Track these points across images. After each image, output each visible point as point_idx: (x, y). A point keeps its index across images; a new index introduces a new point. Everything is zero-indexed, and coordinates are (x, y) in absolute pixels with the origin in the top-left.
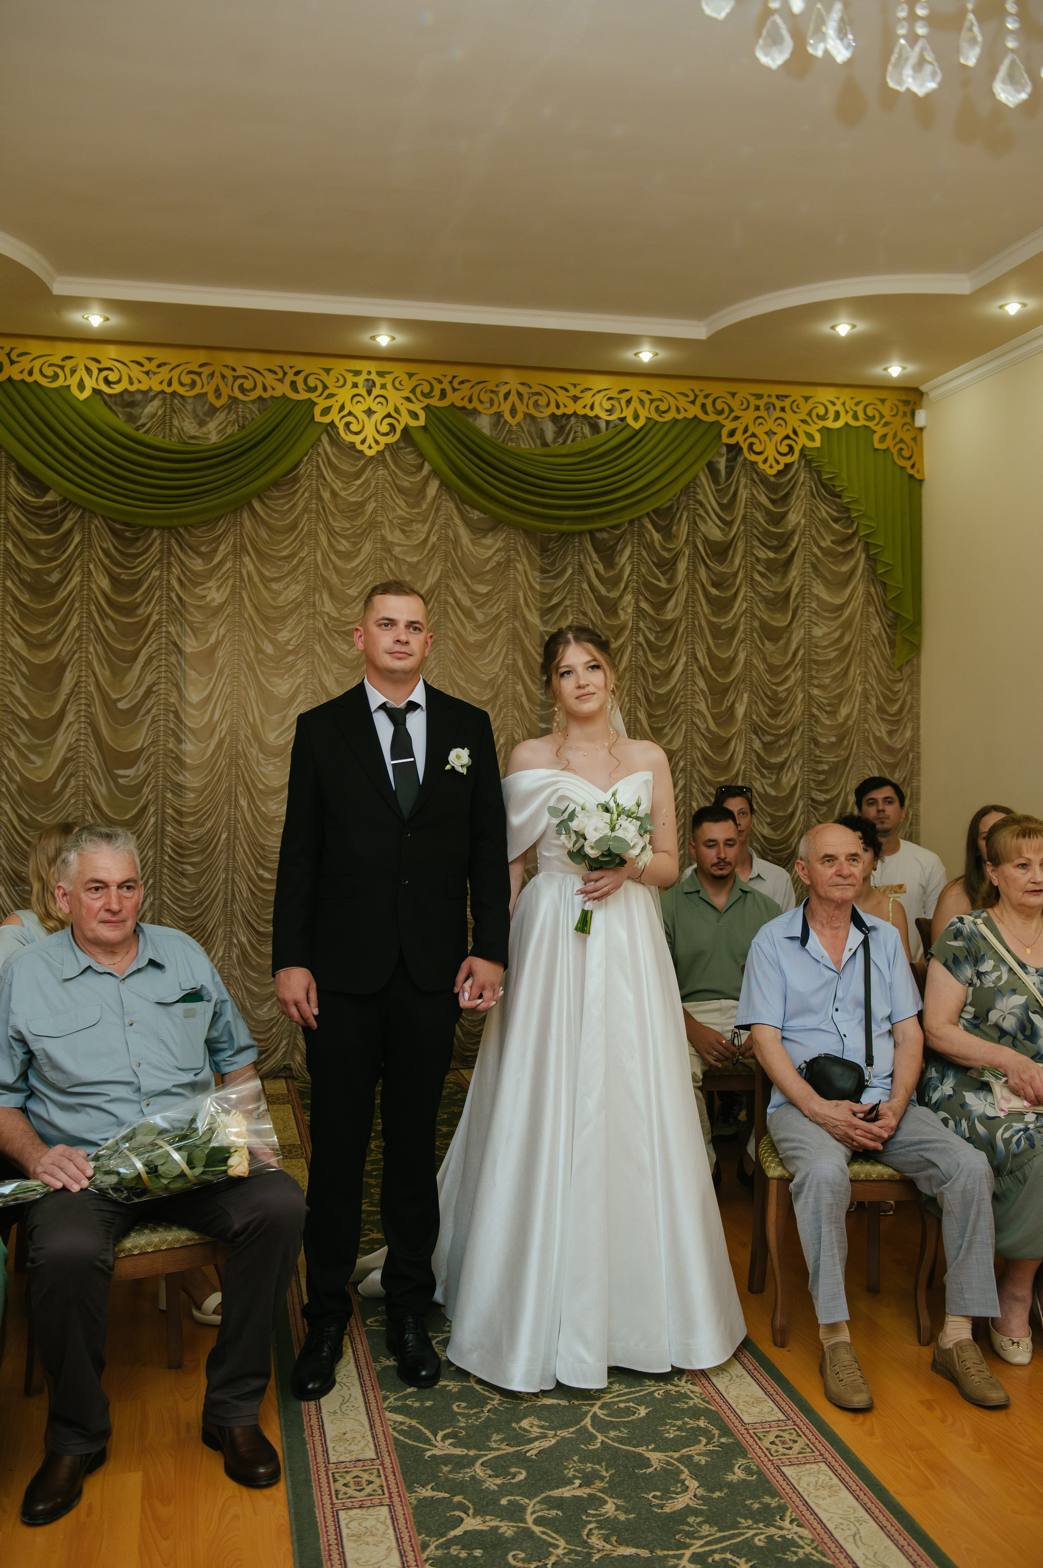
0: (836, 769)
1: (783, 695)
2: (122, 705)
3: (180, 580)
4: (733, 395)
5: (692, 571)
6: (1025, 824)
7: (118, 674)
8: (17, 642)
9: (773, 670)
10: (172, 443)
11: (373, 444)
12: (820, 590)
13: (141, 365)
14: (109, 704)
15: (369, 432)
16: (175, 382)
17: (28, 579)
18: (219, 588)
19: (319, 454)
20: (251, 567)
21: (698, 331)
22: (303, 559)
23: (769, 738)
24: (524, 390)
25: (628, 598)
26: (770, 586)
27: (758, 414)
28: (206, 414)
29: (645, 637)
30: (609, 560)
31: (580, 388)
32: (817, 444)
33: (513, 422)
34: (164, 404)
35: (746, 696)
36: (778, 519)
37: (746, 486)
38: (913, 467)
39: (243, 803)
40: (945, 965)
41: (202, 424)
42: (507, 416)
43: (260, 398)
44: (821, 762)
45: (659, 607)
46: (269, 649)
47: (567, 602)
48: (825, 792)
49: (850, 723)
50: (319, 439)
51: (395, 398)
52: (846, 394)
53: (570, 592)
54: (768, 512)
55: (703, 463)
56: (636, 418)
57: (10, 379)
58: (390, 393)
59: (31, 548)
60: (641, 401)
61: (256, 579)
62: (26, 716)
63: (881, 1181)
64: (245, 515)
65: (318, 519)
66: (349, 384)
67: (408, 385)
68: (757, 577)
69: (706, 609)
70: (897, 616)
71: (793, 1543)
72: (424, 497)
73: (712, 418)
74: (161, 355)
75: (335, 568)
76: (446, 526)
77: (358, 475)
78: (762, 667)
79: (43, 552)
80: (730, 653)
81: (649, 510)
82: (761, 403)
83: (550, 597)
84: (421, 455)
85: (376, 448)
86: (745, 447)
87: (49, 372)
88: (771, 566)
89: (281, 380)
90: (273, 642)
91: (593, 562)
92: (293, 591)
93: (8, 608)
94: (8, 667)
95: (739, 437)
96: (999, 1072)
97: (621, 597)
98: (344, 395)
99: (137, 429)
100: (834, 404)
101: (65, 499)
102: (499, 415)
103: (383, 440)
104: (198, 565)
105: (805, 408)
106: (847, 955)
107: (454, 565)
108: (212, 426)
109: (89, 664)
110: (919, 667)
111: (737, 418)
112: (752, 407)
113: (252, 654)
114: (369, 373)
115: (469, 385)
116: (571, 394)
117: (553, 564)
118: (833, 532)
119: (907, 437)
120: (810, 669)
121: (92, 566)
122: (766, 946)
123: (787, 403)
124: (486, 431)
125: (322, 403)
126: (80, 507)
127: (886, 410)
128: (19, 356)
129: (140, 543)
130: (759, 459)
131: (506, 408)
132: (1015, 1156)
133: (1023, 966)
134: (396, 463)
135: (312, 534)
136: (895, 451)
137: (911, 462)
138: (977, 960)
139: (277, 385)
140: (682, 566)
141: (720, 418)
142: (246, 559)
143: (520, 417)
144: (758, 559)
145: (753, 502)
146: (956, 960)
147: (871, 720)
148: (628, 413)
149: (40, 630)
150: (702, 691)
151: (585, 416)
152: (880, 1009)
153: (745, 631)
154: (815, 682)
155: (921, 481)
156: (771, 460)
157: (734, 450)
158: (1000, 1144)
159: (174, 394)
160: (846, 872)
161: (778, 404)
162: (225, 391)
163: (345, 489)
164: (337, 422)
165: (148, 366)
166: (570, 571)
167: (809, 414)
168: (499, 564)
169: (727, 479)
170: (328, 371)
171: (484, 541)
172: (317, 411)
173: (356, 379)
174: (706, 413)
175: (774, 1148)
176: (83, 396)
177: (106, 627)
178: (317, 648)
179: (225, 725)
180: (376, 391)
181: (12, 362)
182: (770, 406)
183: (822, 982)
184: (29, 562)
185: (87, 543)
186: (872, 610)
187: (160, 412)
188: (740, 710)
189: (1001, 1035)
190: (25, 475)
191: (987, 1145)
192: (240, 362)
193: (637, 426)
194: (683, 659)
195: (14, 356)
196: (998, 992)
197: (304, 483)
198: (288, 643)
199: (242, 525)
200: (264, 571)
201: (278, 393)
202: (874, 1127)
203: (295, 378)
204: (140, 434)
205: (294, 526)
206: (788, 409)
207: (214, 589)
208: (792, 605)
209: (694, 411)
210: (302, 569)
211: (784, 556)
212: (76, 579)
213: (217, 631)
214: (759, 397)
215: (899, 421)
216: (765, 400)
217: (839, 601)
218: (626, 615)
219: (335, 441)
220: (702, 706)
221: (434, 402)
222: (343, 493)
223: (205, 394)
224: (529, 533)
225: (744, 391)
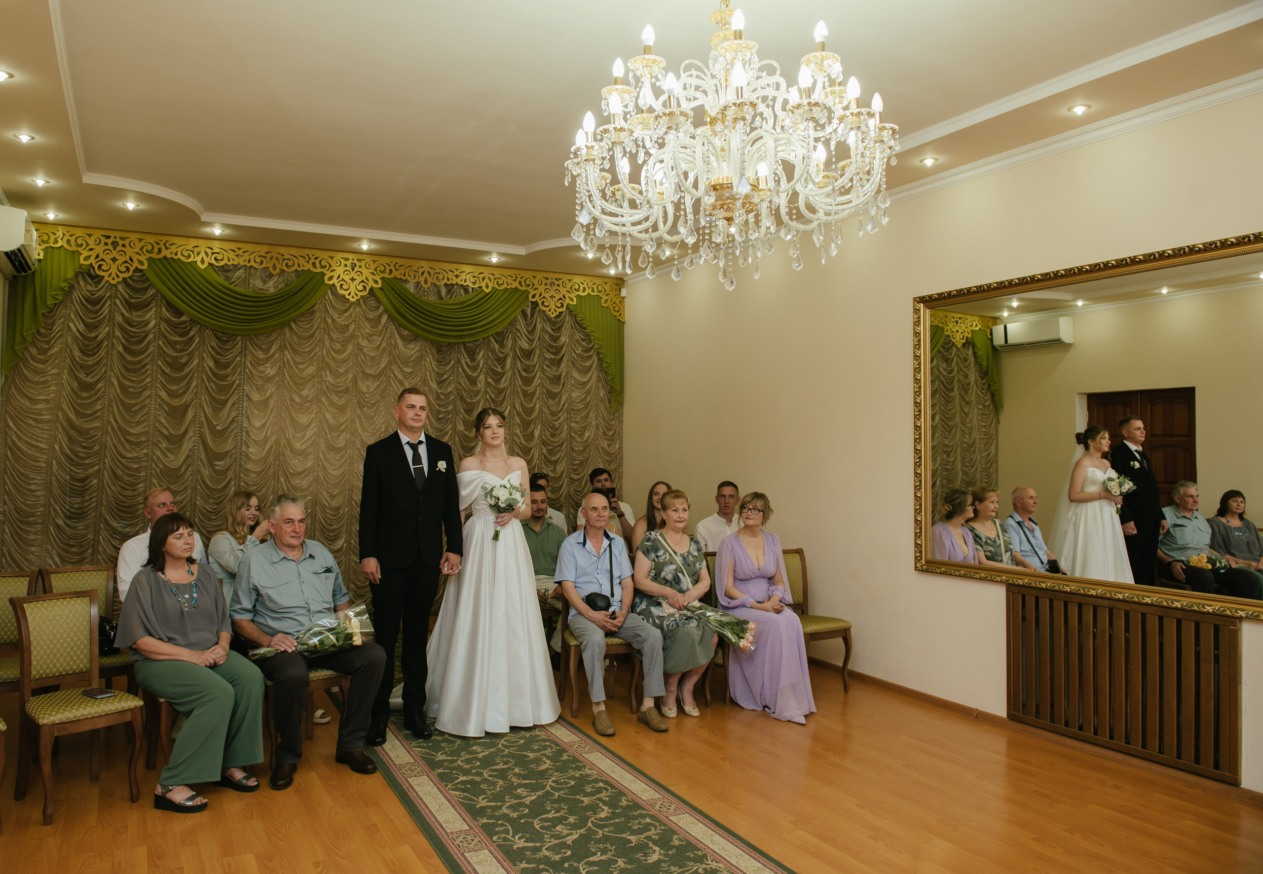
0: (583, 463)
1: (557, 426)
2: (218, 428)
3: (251, 363)
4: (535, 277)
5: (514, 363)
6: (677, 493)
7: (217, 411)
8: (163, 394)
9: (553, 414)
10: (249, 292)
11: (355, 296)
12: (575, 374)
13: (235, 251)
14: (212, 428)
15: (352, 289)
16: (252, 260)
17: (170, 361)
18: (271, 367)
19: (326, 299)
20: (289, 357)
21: (521, 251)
22: (316, 353)
23: (550, 448)
24: (431, 271)
25: (482, 376)
26: (552, 372)
27: (546, 287)
28: (266, 277)
29: (490, 395)
30: (473, 359)
31: (459, 271)
32: (575, 303)
33: (426, 287)
34: (245, 272)
35: (539, 426)
36: (555, 339)
37: (540, 322)
38: (620, 315)
39: (282, 480)
40: (643, 553)
41: (265, 282)
42: (423, 283)
43: (296, 270)
44: (575, 460)
45: (497, 381)
46: (297, 400)
47: (451, 378)
48: (578, 474)
49: (590, 440)
50: (326, 292)
51: (366, 273)
52: (588, 279)
53: (453, 372)
54: (551, 335)
55: (519, 310)
56: (487, 287)
57: (165, 257)
58: (364, 270)
59: (172, 344)
60: (490, 279)
61: (292, 363)
62: (167, 433)
63: (617, 645)
64: (287, 330)
65: (324, 332)
66: (343, 265)
67: (373, 266)
68: (545, 367)
69: (520, 383)
70: (612, 387)
71: (590, 775)
72: (379, 322)
73: (524, 288)
74: (245, 247)
75: (334, 359)
76: (391, 338)
77: (346, 311)
78: (547, 412)
79: (178, 347)
80: (532, 405)
81: (493, 333)
82: (548, 282)
83: (443, 375)
84: (378, 301)
85: (356, 298)
86: (540, 303)
87: (186, 253)
88: (552, 361)
89: (308, 262)
90: (301, 397)
91: (464, 358)
92: (311, 370)
93: (159, 376)
94: (157, 407)
95: (537, 298)
96: (665, 597)
97: (478, 376)
98: (340, 270)
99: (231, 284)
100: (583, 284)
101: (191, 320)
102: (418, 283)
103: (360, 294)
104: (260, 355)
105: (569, 285)
106: (602, 550)
107: (394, 358)
108: (271, 284)
109: (202, 406)
110: (622, 413)
111: (536, 289)
112: (544, 284)
113: (288, 402)
114: (353, 260)
115: (404, 267)
116: (455, 274)
117: (444, 358)
118: (582, 346)
119: (617, 301)
120: (571, 413)
121: (204, 355)
122: (568, 547)
123: (560, 282)
124: (412, 291)
125: (329, 274)
126: (199, 323)
127: (607, 287)
128: (170, 245)
129: (230, 343)
130: (547, 309)
131: (422, 280)
132: (671, 631)
133: (675, 553)
134: (365, 304)
135: (321, 341)
136: (611, 308)
137: (619, 313)
138: (657, 550)
139: (306, 264)
140: (509, 361)
141: (528, 289)
142: (287, 353)
143: (429, 284)
144: (546, 358)
145: (544, 330)
146: (648, 551)
147: (599, 439)
148: (483, 284)
149: (176, 388)
150: (518, 423)
151: (462, 285)
152: (616, 574)
153: (539, 394)
154: (573, 420)
155: (624, 323)
156: (552, 310)
157: (535, 304)
158: (665, 627)
159: (251, 267)
160: (602, 515)
161: (556, 283)
162: (278, 266)
163: (339, 318)
164: (336, 284)
165: (238, 252)
166: (453, 362)
167: (571, 288)
168: (417, 358)
169: (531, 318)
170: (332, 258)
171: (409, 346)
172: (326, 278)
173: (346, 263)
174: (521, 286)
175: (572, 633)
176: (203, 267)
177: (211, 387)
178: (323, 399)
179: (273, 439)
180: (356, 269)
181: (167, 248)
182: (552, 284)
183: (592, 562)
184: (170, 351)
185: (202, 342)
186: (600, 384)
187: (243, 276)
188: (537, 434)
189: (666, 582)
190: (170, 306)
191: (661, 627)
192: (286, 252)
193: (488, 291)
194: (509, 408)
195: (167, 245)
196: (665, 564)
197: (318, 314)
198: (308, 396)
199: (285, 335)
200: (296, 359)
201: (306, 268)
202: (615, 622)
203: (315, 261)
204: (232, 287)
205: (312, 336)
206: (561, 285)
207: (269, 368)
208: (562, 381)
209: (515, 285)
210: (315, 358)
211: (559, 357)
212: (196, 361)
213: (271, 389)
214: (547, 279)
215: (613, 293)
216: (550, 280)
217: (585, 380)
218: (481, 385)
219: (335, 293)
220: (518, 432)
221: (386, 275)
222: (338, 320)
223: (268, 267)
224: (432, 342)
225: (540, 276)
